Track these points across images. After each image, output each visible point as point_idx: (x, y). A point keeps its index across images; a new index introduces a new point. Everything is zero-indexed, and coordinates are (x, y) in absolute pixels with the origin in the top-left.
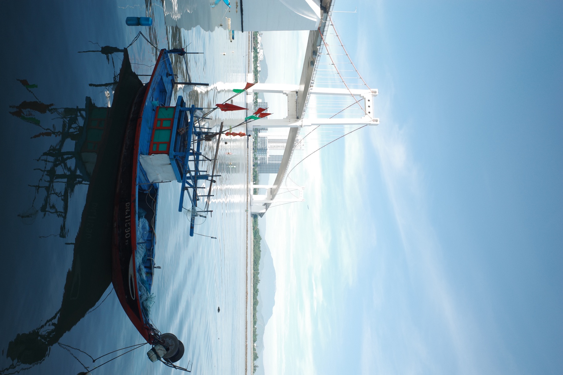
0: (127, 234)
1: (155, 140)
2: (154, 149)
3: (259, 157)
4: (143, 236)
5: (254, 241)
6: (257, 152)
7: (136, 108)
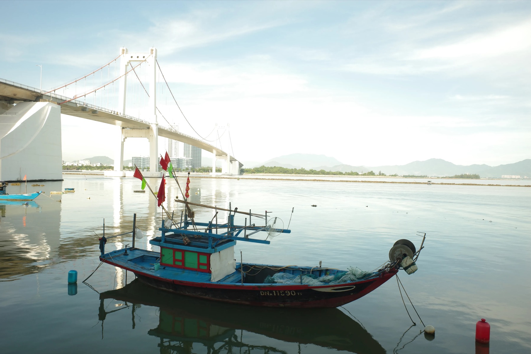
0: (292, 294)
1: (196, 267)
2: (205, 268)
3: (185, 166)
4: (290, 278)
5: (265, 173)
6: (181, 168)
7: (163, 286)
